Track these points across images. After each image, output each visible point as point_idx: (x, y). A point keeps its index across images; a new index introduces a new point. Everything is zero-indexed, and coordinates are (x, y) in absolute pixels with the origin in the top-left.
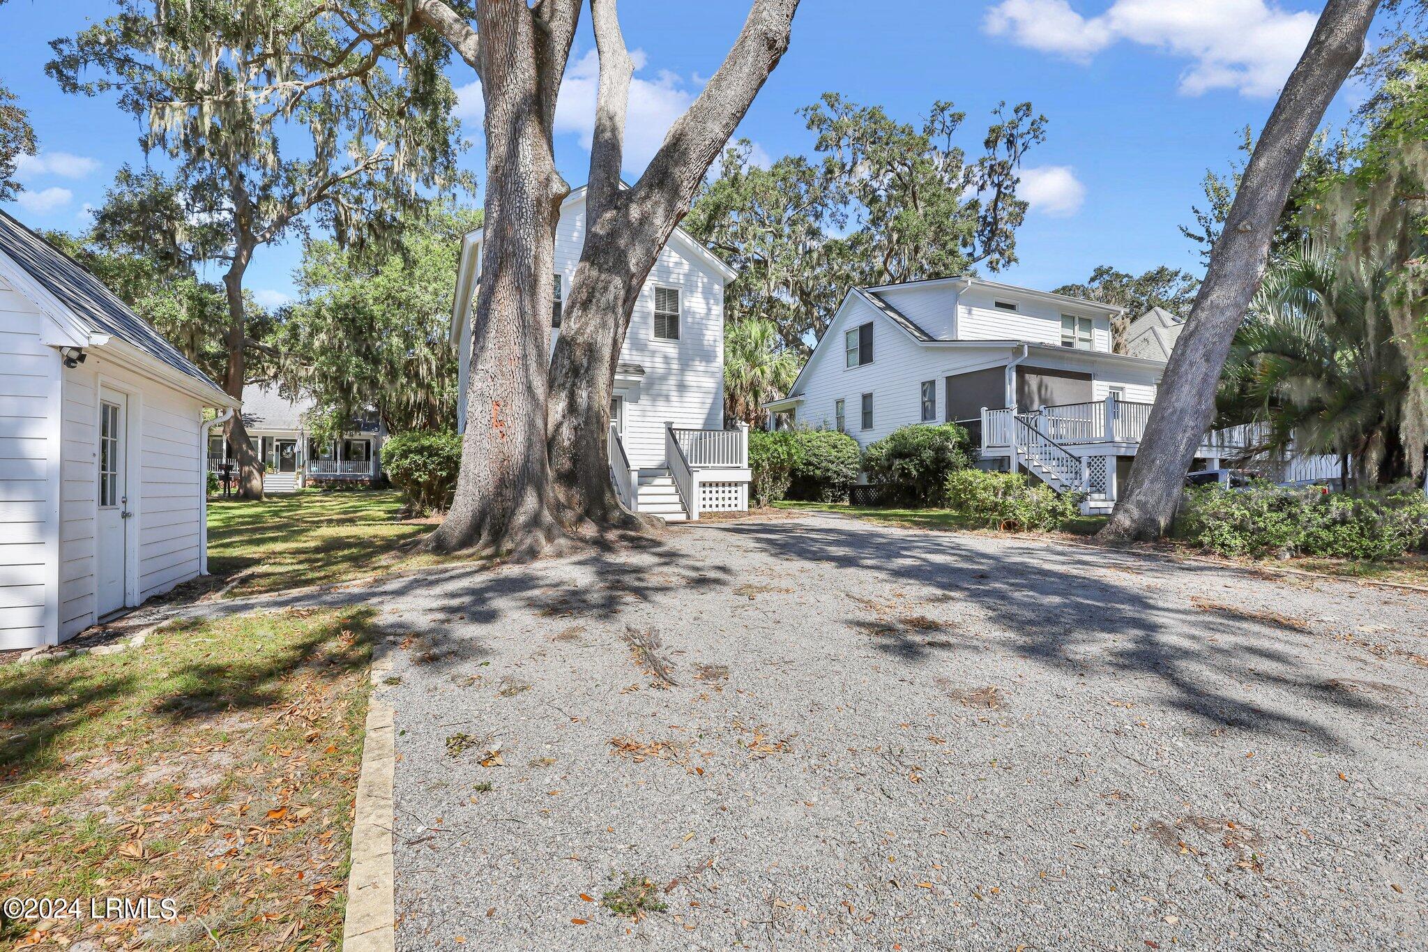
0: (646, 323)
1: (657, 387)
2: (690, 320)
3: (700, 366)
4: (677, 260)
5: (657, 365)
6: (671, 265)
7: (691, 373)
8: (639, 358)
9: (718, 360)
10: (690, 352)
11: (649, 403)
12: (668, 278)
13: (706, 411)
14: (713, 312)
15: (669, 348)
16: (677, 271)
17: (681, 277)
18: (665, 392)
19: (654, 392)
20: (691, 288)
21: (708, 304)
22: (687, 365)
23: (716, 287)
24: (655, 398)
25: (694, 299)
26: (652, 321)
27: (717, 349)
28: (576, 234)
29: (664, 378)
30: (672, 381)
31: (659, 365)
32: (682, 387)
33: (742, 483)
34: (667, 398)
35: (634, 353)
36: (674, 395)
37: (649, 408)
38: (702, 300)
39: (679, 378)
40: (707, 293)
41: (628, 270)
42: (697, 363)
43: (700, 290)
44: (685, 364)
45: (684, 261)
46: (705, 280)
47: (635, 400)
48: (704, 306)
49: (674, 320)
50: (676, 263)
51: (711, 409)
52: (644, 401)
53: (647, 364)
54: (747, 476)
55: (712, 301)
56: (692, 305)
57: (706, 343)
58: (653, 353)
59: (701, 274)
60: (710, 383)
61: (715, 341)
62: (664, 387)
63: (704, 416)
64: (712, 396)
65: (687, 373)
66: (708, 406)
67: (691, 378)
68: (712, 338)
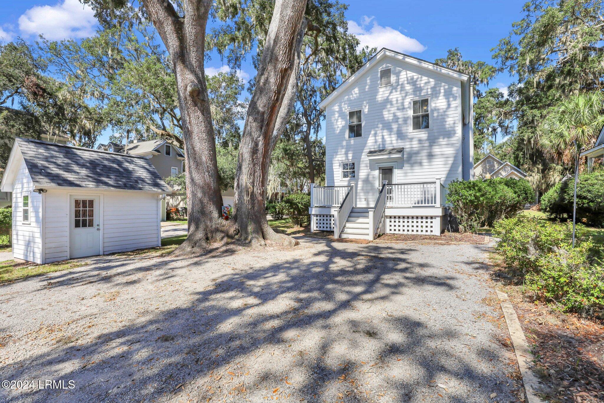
0: (406, 123)
1: (413, 158)
2: (435, 114)
3: (443, 141)
4: (426, 81)
5: (414, 146)
6: (422, 85)
7: (437, 147)
8: (403, 144)
9: (457, 135)
10: (436, 134)
11: (409, 168)
12: (420, 93)
13: (448, 169)
14: (452, 106)
15: (423, 134)
16: (426, 88)
17: (429, 90)
18: (419, 161)
19: (412, 162)
20: (435, 93)
21: (448, 101)
22: (434, 142)
23: (455, 89)
24: (412, 165)
25: (439, 101)
26: (411, 122)
27: (456, 128)
28: (367, 87)
29: (417, 153)
30: (424, 153)
31: (415, 145)
32: (431, 156)
33: (436, 217)
34: (421, 164)
35: (399, 141)
36: (425, 162)
37: (409, 171)
38: (444, 100)
39: (429, 151)
40: (448, 95)
41: (258, 112)
42: (441, 140)
43: (442, 94)
44: (432, 141)
45: (431, 80)
46: (446, 87)
47: (401, 168)
48: (445, 103)
49: (426, 117)
50: (426, 83)
51: (451, 167)
52: (407, 167)
53: (407, 146)
54: (439, 212)
55: (451, 99)
56: (438, 105)
57: (447, 126)
58: (411, 139)
59: (443, 84)
60: (450, 151)
61: (454, 123)
62: (418, 158)
63: (446, 172)
64: (452, 159)
65: (434, 147)
66: (449, 166)
67: (436, 150)
68: (452, 122)
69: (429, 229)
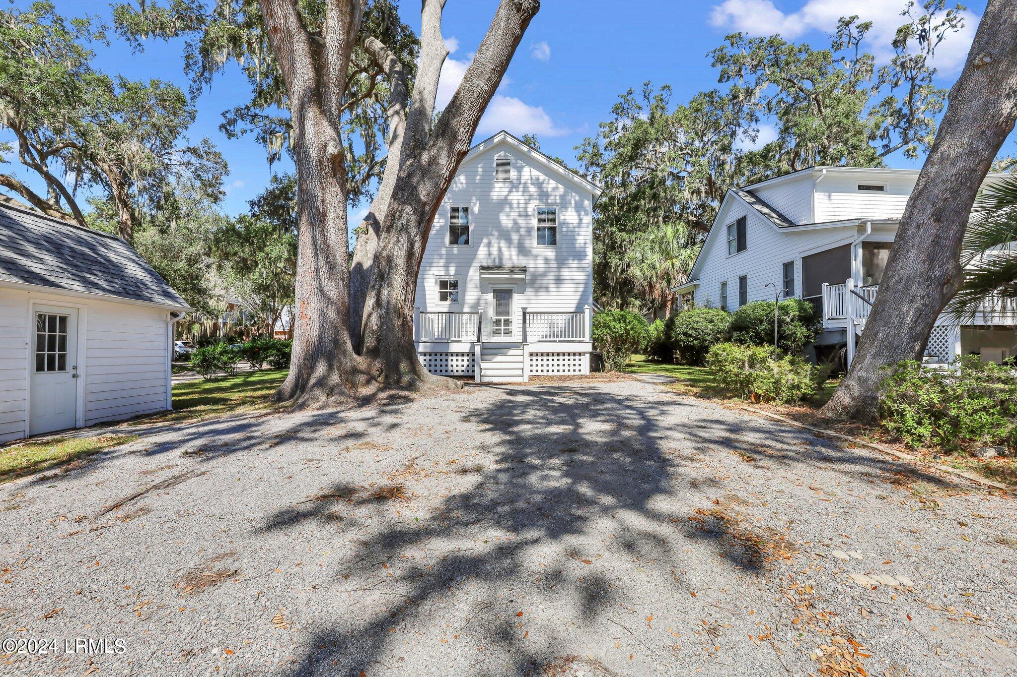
0: (530, 235)
1: (538, 281)
2: (564, 229)
3: (574, 264)
4: (554, 186)
5: (539, 265)
6: (549, 190)
7: (566, 270)
8: (525, 261)
9: (588, 258)
10: (565, 254)
11: (533, 293)
12: (547, 200)
13: (578, 297)
14: (584, 222)
15: (550, 253)
16: (554, 194)
17: (558, 198)
18: (545, 285)
19: (536, 285)
20: (564, 205)
21: (579, 216)
22: (563, 264)
23: (586, 202)
24: (537, 290)
25: (567, 214)
26: (535, 233)
27: (587, 250)
28: (478, 177)
29: (544, 275)
30: (551, 276)
31: (541, 265)
32: (559, 280)
33: (585, 353)
34: (547, 289)
35: (521, 257)
36: (552, 287)
37: (533, 297)
38: (575, 214)
39: (557, 273)
40: (579, 208)
42: (571, 261)
43: (573, 206)
44: (561, 262)
45: (560, 186)
46: (577, 198)
47: (522, 292)
48: (576, 218)
49: (553, 230)
50: (554, 189)
51: (582, 296)
52: (529, 292)
53: (530, 264)
54: (588, 347)
55: (583, 214)
56: (567, 218)
57: (577, 245)
58: (536, 257)
59: (574, 194)
60: (581, 276)
61: (585, 243)
62: (544, 281)
63: (576, 302)
64: (582, 286)
65: (563, 270)
66: (580, 294)
67: (566, 273)
68: (583, 242)
69: (577, 368)
